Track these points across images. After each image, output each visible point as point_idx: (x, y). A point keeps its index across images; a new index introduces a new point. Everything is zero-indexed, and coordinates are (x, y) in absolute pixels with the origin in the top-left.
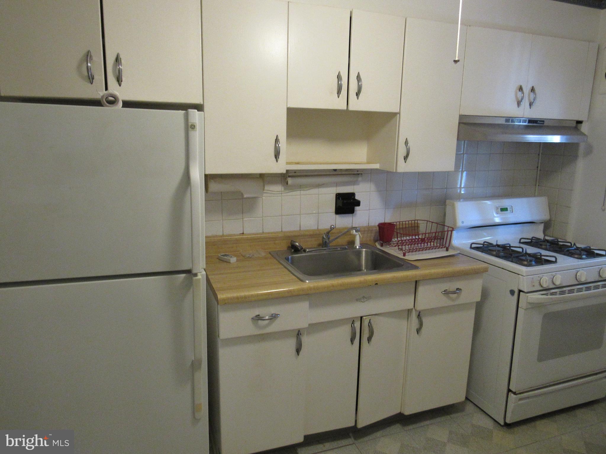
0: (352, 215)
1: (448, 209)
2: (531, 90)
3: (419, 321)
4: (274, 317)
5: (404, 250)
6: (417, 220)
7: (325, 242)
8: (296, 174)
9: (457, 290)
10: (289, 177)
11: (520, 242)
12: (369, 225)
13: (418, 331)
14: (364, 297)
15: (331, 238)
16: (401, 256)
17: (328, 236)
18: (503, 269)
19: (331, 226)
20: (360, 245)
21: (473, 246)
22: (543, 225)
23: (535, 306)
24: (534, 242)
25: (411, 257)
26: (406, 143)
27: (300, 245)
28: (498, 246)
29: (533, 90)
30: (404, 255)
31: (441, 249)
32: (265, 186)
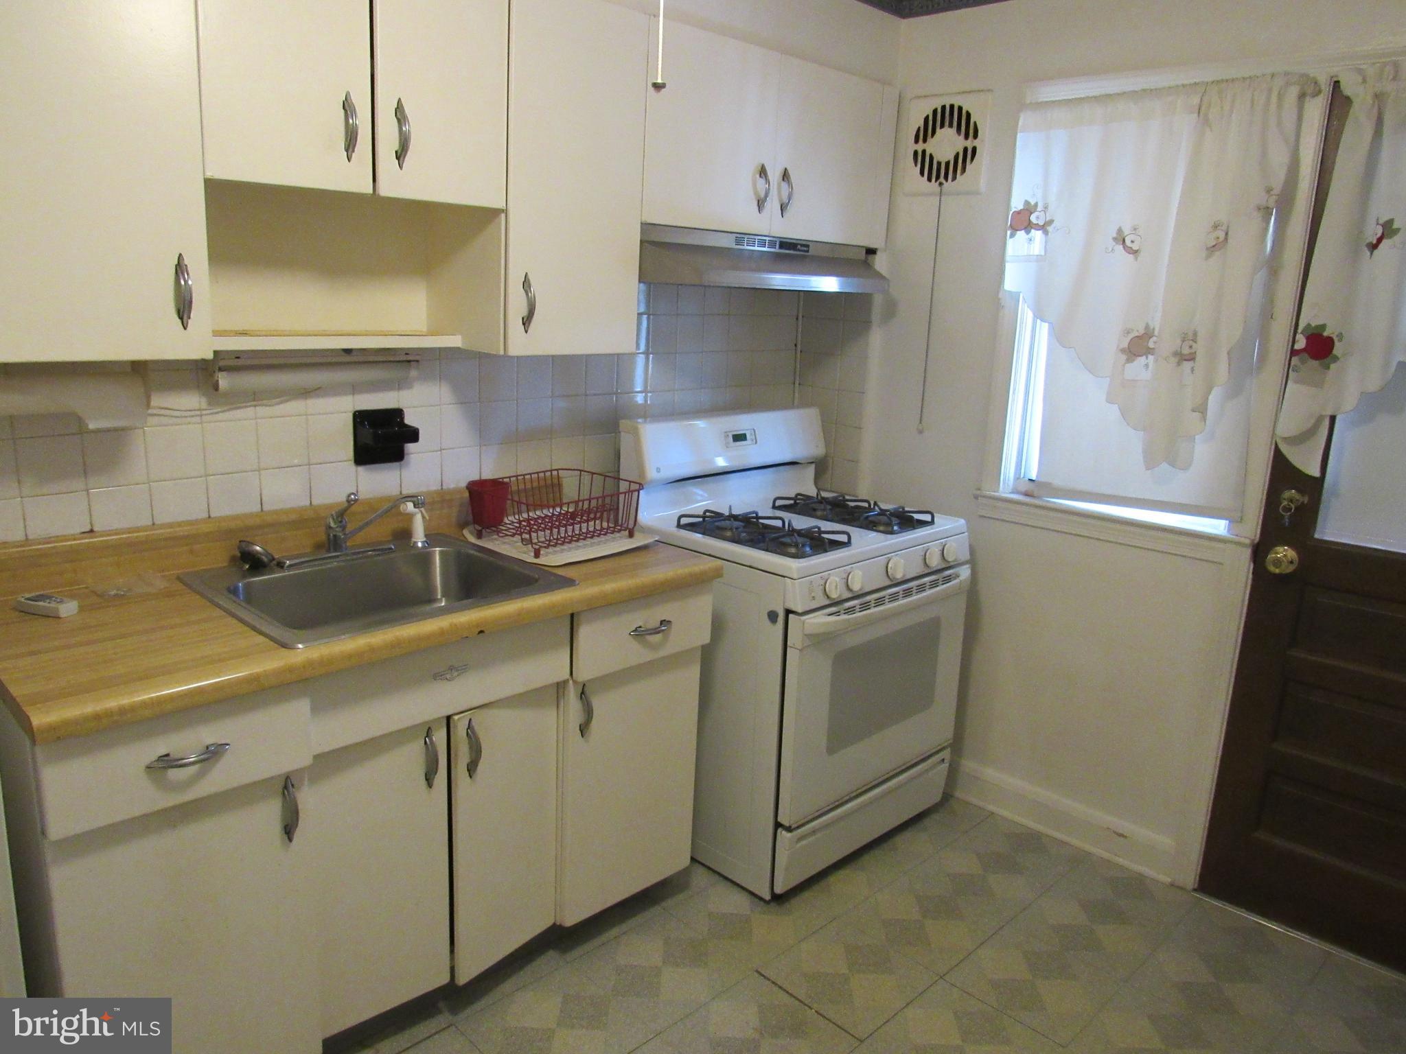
0: (397, 464)
1: (626, 441)
2: (782, 178)
3: (583, 705)
4: (212, 754)
5: (535, 544)
6: (557, 470)
7: (335, 536)
8: (240, 362)
9: (661, 624)
10: (221, 369)
11: (774, 507)
12: (442, 489)
13: (584, 729)
14: (451, 668)
15: (349, 528)
16: (530, 558)
17: (341, 522)
18: (750, 567)
19: (349, 496)
20: (425, 539)
21: (684, 521)
22: (813, 466)
23: (818, 640)
24: (800, 505)
25: (554, 558)
26: (526, 284)
27: (266, 551)
28: (735, 517)
29: (785, 176)
30: (537, 555)
31: (618, 535)
32: (152, 397)
